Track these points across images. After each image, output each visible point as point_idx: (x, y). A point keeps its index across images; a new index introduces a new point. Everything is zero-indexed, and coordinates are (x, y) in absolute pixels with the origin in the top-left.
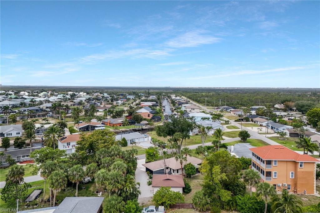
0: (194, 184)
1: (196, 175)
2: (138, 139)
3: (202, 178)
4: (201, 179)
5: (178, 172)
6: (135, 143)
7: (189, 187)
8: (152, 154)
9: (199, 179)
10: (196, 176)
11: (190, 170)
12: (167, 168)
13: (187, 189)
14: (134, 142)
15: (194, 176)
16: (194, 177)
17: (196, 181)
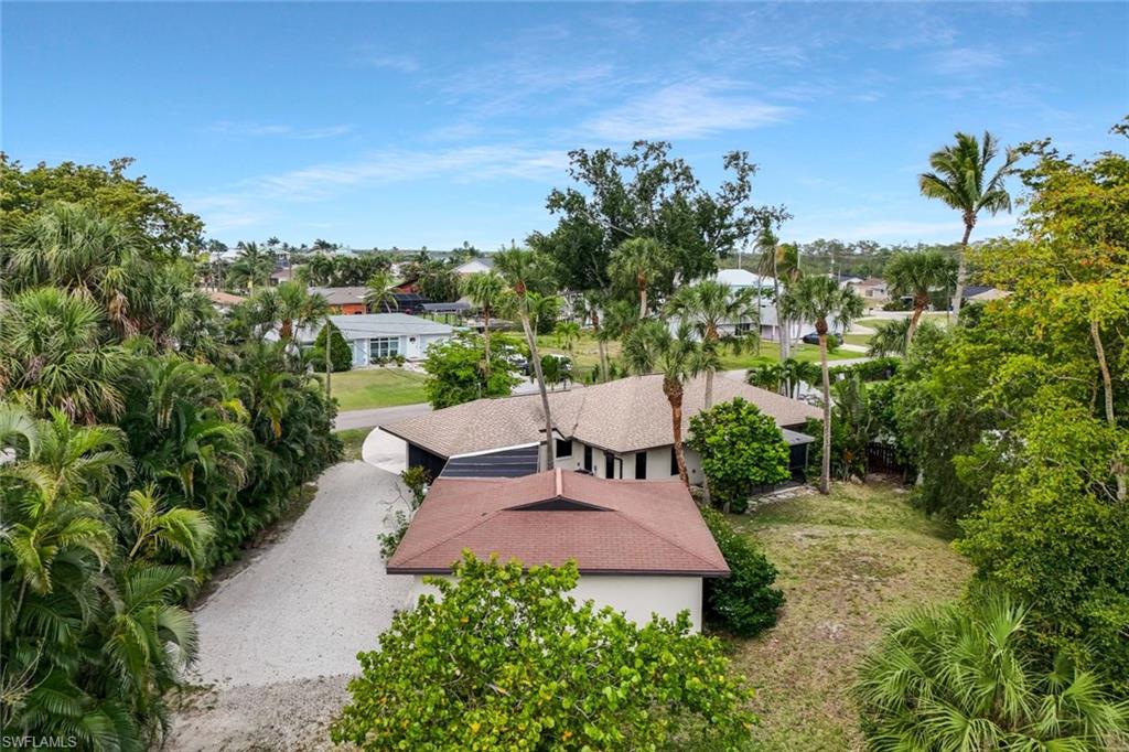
0: (788, 553)
1: (784, 494)
2: (418, 340)
3: (832, 516)
4: (831, 522)
5: (641, 473)
6: (400, 360)
7: (765, 574)
8: (470, 372)
9: (813, 521)
10: (784, 503)
11: (741, 445)
12: (565, 448)
13: (746, 593)
14: (393, 353)
15: (765, 500)
16: (763, 507)
17: (798, 534)
